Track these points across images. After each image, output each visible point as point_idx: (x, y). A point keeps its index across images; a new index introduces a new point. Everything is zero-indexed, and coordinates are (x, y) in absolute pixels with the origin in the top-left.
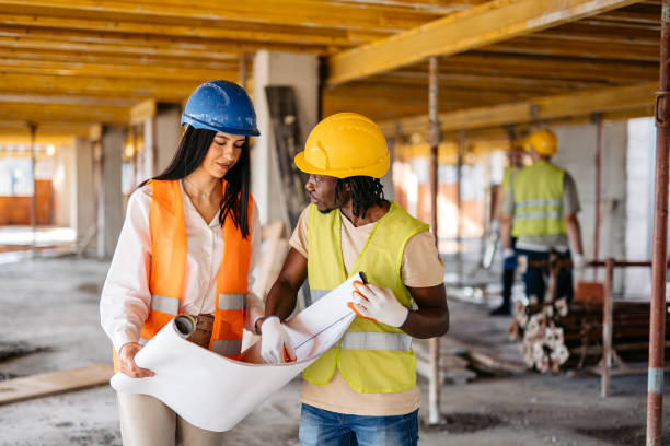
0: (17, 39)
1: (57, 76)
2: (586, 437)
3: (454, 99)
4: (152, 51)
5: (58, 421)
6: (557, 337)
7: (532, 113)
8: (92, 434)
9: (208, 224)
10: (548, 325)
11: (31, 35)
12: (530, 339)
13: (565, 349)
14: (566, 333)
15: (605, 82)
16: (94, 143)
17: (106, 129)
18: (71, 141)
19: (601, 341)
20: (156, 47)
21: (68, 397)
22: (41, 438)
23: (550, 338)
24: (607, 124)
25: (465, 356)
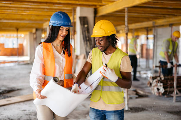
0: (10, 4)
1: (23, 15)
2: (169, 114)
3: (132, 20)
4: (48, 7)
5: (22, 109)
6: (161, 86)
7: (153, 24)
8: (32, 113)
9: (60, 54)
10: (158, 82)
11: (14, 3)
12: (153, 86)
13: (163, 89)
14: (163, 84)
15: (174, 15)
16: (34, 34)
17: (37, 30)
18: (28, 33)
19: (173, 87)
20: (49, 6)
21: (25, 103)
22: (17, 114)
23: (159, 86)
24: (174, 27)
25: (135, 91)
